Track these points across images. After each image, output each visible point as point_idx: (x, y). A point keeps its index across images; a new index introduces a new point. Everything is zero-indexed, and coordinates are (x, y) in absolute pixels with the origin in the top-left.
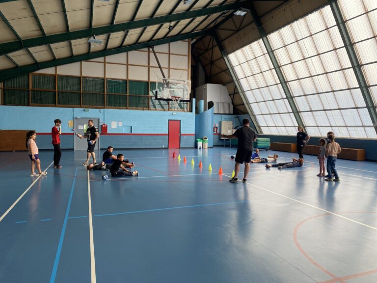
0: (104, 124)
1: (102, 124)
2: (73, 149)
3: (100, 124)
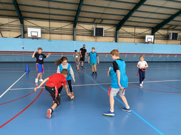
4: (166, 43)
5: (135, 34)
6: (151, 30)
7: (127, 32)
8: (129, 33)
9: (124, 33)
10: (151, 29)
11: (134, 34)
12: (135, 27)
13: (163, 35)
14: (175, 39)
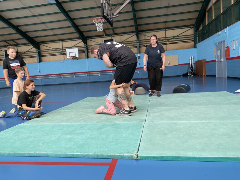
1: (226, 46)
2: (215, 76)
5: (64, 49)
7: (53, 49)
8: (56, 49)
9: (50, 50)
11: (62, 49)
12: (62, 41)
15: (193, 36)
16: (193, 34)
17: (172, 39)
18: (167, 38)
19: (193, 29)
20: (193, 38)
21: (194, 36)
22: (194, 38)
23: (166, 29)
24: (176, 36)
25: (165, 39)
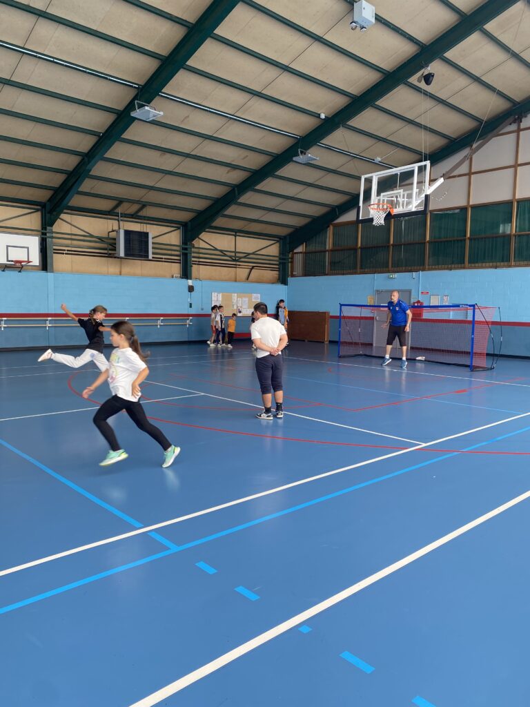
0: (418, 302)
1: (416, 300)
2: (372, 345)
3: (412, 301)
4: (117, 271)
6: (39, 214)
10: (37, 210)
13: (101, 239)
14: (140, 256)
15: (277, 259)
16: (277, 255)
17: (245, 257)
18: (238, 255)
19: (278, 245)
20: (277, 263)
21: (280, 259)
22: (280, 263)
23: (236, 232)
24: (253, 254)
25: (233, 254)
